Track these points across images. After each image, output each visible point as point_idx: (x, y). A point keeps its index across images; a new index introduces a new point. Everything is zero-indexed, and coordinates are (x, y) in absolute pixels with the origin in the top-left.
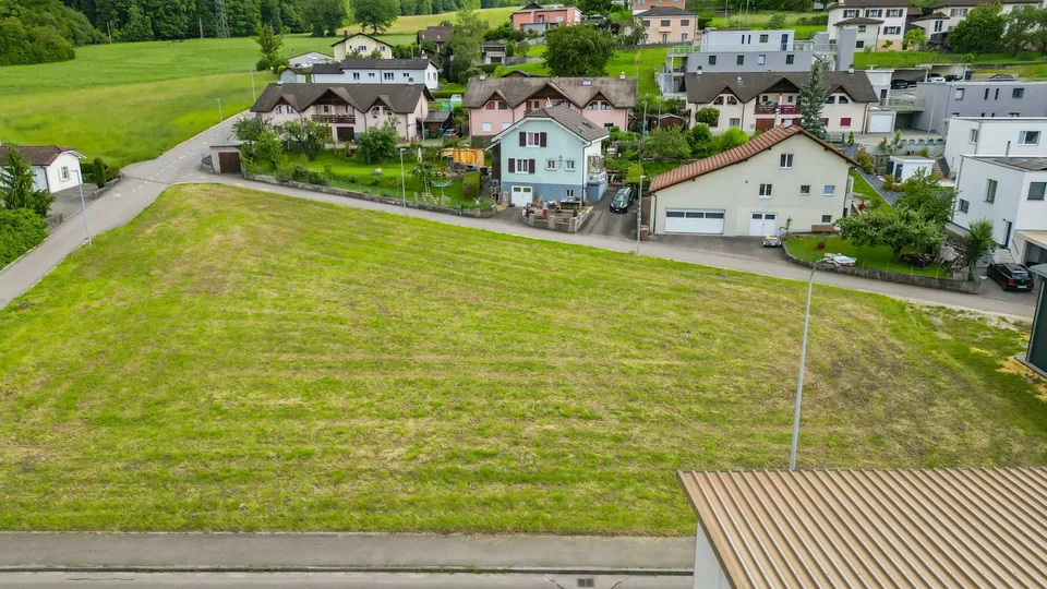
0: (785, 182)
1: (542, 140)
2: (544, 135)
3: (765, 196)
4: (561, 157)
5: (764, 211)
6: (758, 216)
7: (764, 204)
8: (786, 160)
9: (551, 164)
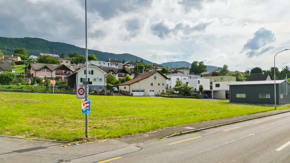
0: (155, 83)
1: (92, 73)
2: (92, 71)
3: (152, 86)
4: (98, 77)
5: (152, 90)
6: (151, 91)
7: (152, 88)
8: (155, 78)
9: (95, 80)
